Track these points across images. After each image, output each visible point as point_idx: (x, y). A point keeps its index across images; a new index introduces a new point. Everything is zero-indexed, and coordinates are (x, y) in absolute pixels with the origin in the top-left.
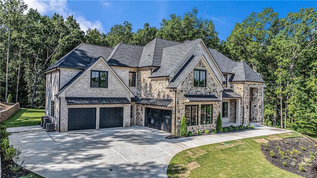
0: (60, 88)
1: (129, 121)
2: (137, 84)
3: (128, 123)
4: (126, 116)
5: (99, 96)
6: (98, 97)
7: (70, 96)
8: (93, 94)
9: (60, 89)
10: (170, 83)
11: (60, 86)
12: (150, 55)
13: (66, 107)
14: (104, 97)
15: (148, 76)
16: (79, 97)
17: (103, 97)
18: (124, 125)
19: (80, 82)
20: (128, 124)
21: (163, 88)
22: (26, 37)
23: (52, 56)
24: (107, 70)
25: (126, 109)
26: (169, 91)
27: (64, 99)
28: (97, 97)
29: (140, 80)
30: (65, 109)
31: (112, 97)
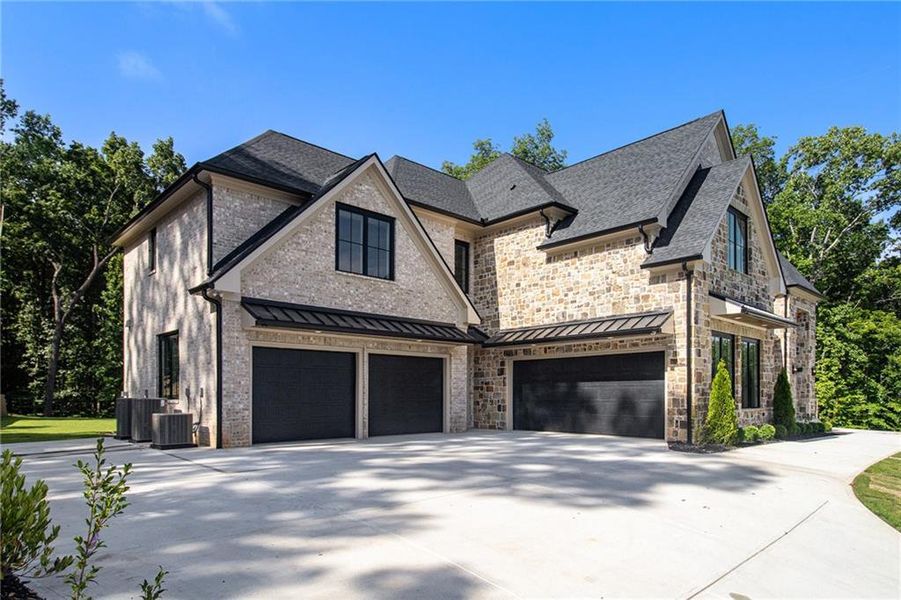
0: (215, 261)
1: (463, 410)
2: (476, 284)
3: (460, 417)
4: (453, 391)
5: (368, 309)
6: (363, 311)
7: (258, 297)
8: (345, 297)
9: (214, 265)
10: (654, 246)
11: (215, 253)
12: (514, 186)
13: (244, 341)
14: (383, 313)
15: (539, 244)
16: (293, 302)
17: (380, 312)
18: (447, 424)
19: (298, 244)
20: (462, 420)
21: (611, 276)
22: (17, 195)
23: (110, 257)
24: (392, 214)
25: (453, 366)
26: (647, 281)
27: (237, 306)
28: (359, 310)
29: (488, 270)
30: (243, 348)
31: (410, 317)
